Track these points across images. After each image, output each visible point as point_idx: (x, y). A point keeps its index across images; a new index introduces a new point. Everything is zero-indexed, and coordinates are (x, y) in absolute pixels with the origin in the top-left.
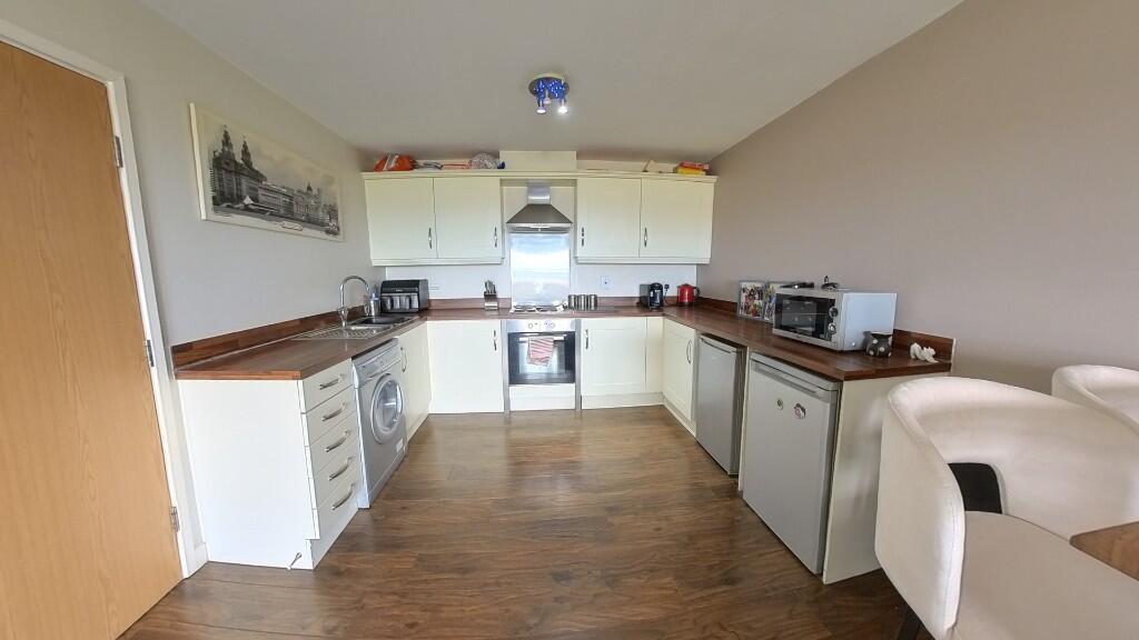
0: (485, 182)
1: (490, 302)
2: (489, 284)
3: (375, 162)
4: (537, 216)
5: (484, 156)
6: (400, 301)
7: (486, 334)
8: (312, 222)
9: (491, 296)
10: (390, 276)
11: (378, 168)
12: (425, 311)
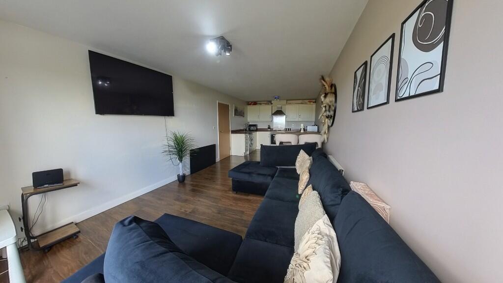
0: (269, 107)
1: (269, 129)
2: (269, 126)
3: (249, 103)
4: (279, 113)
5: (269, 102)
6: (252, 128)
7: (268, 134)
8: (242, 116)
9: (269, 128)
10: (250, 124)
11: (250, 105)
12: (257, 130)
